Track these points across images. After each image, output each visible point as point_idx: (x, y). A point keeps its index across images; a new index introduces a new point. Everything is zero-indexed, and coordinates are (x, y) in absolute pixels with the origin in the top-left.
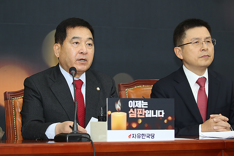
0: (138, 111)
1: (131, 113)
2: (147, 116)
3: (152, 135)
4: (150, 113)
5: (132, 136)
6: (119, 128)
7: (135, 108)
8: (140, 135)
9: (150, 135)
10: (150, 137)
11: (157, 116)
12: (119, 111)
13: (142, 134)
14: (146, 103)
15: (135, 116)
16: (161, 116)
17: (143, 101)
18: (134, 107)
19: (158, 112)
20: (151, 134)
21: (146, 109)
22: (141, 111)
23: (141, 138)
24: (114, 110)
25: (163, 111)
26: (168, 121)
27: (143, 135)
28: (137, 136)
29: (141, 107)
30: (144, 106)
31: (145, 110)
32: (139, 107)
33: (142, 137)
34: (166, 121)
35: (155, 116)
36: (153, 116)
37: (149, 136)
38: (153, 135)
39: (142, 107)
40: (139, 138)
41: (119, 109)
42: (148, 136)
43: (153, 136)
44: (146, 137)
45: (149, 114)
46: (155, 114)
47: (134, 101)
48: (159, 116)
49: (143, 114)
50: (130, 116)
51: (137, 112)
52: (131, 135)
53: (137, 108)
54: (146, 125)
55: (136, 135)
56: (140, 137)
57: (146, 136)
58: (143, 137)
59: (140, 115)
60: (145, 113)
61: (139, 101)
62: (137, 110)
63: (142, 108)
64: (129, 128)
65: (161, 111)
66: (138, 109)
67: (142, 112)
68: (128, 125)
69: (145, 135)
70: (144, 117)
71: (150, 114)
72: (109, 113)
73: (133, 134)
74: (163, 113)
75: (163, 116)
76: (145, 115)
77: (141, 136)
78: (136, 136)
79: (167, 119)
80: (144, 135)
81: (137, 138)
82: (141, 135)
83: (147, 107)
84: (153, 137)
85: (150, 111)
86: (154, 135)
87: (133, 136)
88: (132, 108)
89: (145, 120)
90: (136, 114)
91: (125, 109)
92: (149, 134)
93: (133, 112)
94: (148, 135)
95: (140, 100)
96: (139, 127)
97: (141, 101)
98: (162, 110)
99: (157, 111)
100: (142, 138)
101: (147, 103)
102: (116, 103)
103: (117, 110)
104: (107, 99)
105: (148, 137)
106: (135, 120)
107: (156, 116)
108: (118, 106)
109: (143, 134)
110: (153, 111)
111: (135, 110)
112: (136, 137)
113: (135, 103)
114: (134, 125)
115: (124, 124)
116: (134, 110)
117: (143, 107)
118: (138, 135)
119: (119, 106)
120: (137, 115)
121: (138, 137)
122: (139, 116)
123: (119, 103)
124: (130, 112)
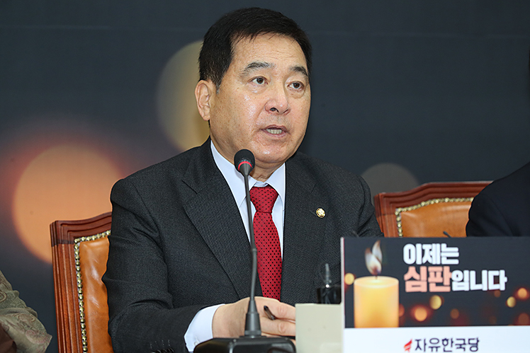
0: (432, 274)
1: (412, 279)
2: (456, 287)
3: (471, 342)
4: (466, 279)
5: (414, 345)
6: (376, 323)
7: (423, 265)
8: (436, 341)
9: (467, 342)
10: (468, 347)
11: (485, 289)
12: (376, 274)
13: (443, 340)
14: (454, 252)
15: (424, 289)
16: (496, 287)
17: (444, 245)
18: (419, 262)
19: (488, 276)
20: (469, 340)
21: (453, 268)
22: (439, 274)
23: (441, 350)
24: (362, 271)
25: (502, 273)
26: (518, 300)
27: (445, 343)
28: (429, 344)
29: (439, 263)
30: (448, 258)
31: (451, 271)
32: (434, 263)
33: (442, 347)
34: (510, 302)
35: (478, 287)
36: (475, 287)
37: (464, 344)
38: (475, 342)
39: (443, 263)
40: (434, 349)
41: (375, 269)
42: (461, 345)
43: (476, 345)
44: (454, 347)
45: (462, 281)
46: (479, 281)
47: (419, 246)
48: (493, 287)
49: (447, 282)
50: (409, 287)
51: (428, 275)
52: (410, 342)
53: (428, 264)
54: (455, 314)
55: (427, 342)
56: (437, 347)
57: (454, 344)
58: (447, 348)
59: (438, 284)
60: (451, 280)
61: (434, 245)
62: (427, 269)
63: (441, 265)
64: (406, 321)
65: (496, 273)
66: (431, 269)
67: (442, 276)
68: (402, 314)
69: (452, 342)
70: (447, 289)
71: (464, 281)
72: (348, 279)
73: (418, 341)
74: (503, 279)
75: (502, 287)
76: (451, 285)
77: (440, 344)
78: (425, 344)
79: (514, 294)
80: (450, 342)
81: (428, 350)
82: (441, 342)
83: (456, 262)
84: (474, 349)
85: (466, 272)
86: (478, 341)
87: (418, 346)
88: (414, 264)
89: (452, 298)
90: (425, 284)
91: (394, 267)
92: (464, 340)
93: (416, 276)
94: (462, 342)
95: (436, 243)
96: (435, 320)
97: (438, 245)
98: (499, 270)
99: (484, 273)
100: (444, 351)
101: (456, 249)
102: (368, 250)
103: (371, 271)
104: (342, 240)
105: (461, 348)
106: (423, 299)
107: (483, 287)
108: (374, 260)
109: (447, 340)
110: (473, 273)
111: (423, 269)
112: (427, 347)
113: (423, 251)
114: (421, 314)
115: (392, 310)
116: (418, 271)
117: (445, 261)
118: (433, 341)
119: (378, 259)
120: (428, 284)
121: (432, 348)
122: (433, 288)
123: (376, 250)
124: (407, 277)
